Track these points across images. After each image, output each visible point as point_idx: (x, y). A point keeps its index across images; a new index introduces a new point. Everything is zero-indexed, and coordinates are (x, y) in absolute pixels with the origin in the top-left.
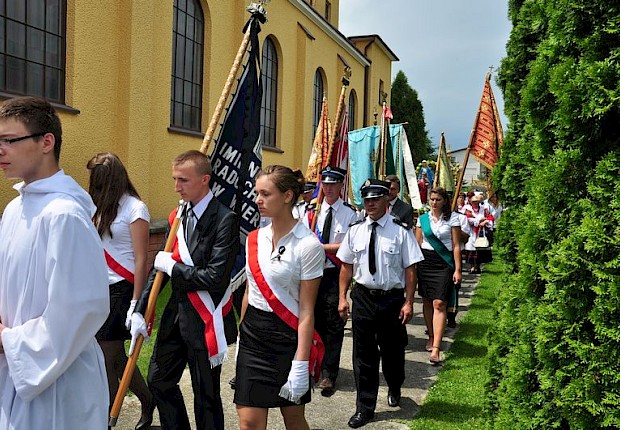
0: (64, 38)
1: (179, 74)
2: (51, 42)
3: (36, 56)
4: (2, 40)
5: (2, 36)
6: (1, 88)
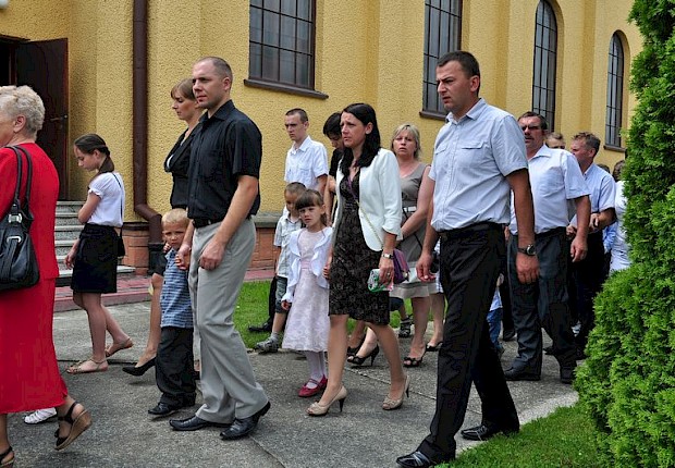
0: (313, 23)
1: (433, 53)
2: (302, 28)
3: (288, 43)
4: (260, 32)
5: (260, 26)
6: (258, 76)
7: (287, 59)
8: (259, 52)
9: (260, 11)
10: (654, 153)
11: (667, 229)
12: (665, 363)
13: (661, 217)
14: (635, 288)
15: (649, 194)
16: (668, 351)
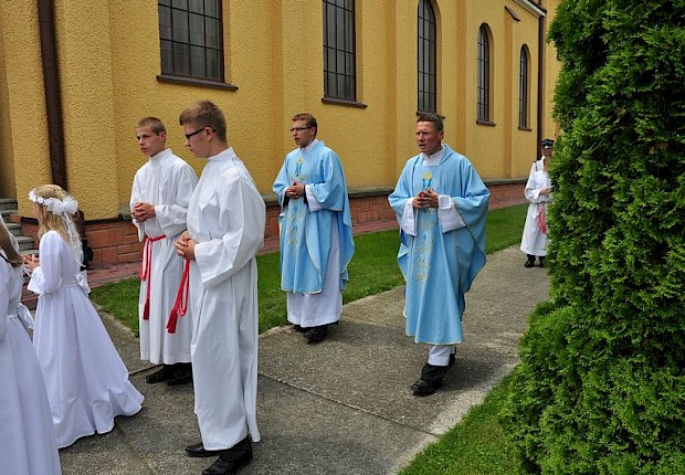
0: (221, 20)
1: (331, 44)
2: (211, 25)
3: (198, 40)
4: (169, 29)
5: (169, 24)
6: (170, 71)
7: (198, 53)
8: (169, 48)
9: (168, 9)
10: (588, 195)
11: (605, 280)
12: (606, 426)
13: (598, 267)
14: (568, 338)
15: (582, 238)
16: (609, 414)
